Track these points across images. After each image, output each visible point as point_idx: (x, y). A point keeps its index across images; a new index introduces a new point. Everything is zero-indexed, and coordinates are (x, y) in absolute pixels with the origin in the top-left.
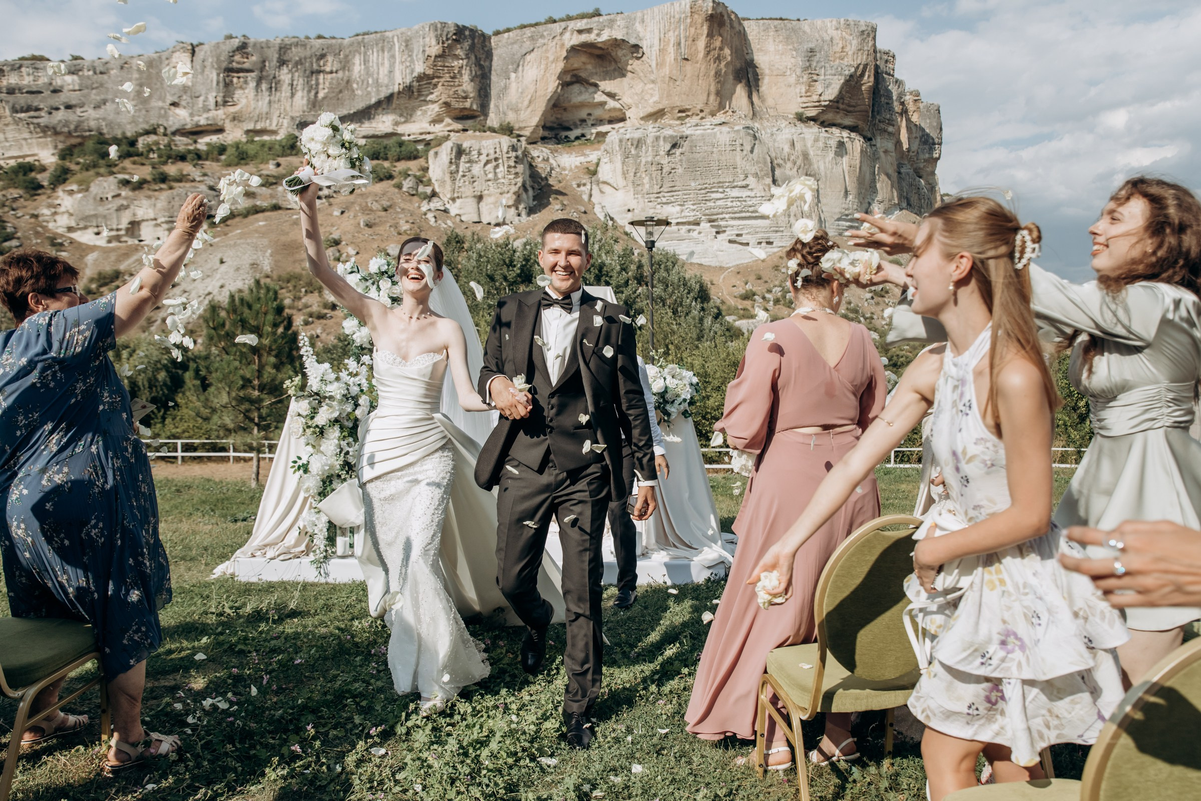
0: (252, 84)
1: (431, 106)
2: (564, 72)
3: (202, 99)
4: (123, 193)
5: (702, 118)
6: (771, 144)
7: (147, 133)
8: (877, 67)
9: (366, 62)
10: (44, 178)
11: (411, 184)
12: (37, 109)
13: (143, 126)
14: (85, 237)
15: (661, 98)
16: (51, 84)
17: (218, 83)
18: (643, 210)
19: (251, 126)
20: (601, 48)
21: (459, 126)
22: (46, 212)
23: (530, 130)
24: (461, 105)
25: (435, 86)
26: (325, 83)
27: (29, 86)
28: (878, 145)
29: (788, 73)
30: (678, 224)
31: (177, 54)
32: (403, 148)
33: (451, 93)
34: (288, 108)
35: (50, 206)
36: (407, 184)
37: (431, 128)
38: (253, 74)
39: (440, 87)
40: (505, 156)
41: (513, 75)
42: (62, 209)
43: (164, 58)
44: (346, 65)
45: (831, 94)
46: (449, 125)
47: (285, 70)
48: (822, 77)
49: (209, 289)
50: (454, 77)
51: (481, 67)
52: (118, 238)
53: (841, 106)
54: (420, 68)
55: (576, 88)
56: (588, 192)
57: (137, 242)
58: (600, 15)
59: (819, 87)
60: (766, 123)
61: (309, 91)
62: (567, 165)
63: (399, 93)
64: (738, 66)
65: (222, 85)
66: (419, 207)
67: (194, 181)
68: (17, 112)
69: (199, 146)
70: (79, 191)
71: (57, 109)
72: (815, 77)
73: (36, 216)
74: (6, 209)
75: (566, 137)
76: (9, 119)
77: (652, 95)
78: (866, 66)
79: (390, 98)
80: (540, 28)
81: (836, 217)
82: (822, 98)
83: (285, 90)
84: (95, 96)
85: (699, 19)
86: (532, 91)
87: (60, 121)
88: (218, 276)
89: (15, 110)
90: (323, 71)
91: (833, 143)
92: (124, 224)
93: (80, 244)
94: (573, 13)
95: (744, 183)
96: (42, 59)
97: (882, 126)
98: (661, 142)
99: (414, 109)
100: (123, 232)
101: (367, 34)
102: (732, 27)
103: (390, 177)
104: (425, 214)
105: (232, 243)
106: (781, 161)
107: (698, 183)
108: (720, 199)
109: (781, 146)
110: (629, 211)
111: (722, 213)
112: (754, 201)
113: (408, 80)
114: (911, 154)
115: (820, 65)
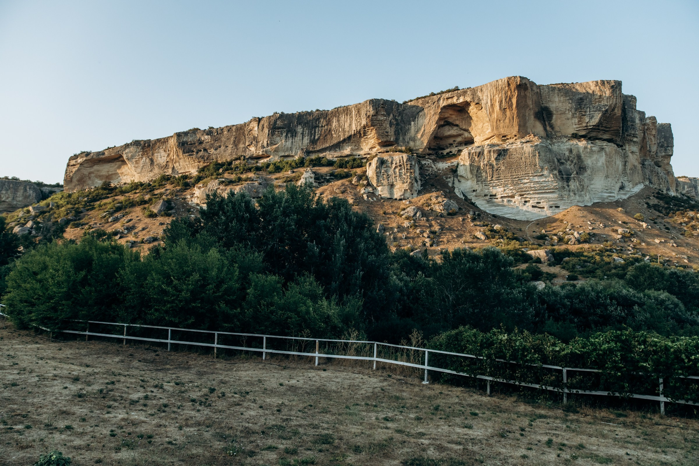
0: (284, 134)
1: (370, 141)
2: (440, 119)
3: (261, 142)
5: (516, 140)
6: (557, 152)
7: (236, 159)
8: (623, 105)
9: (339, 121)
10: (191, 182)
12: (193, 151)
13: (235, 156)
15: (493, 130)
16: (199, 140)
17: (269, 135)
18: (483, 191)
19: (283, 154)
20: (459, 106)
21: (384, 150)
22: (189, 197)
24: (385, 140)
26: (319, 132)
27: (191, 142)
28: (627, 149)
29: (567, 112)
30: (502, 197)
31: (252, 123)
32: (355, 162)
33: (380, 133)
34: (301, 145)
35: (191, 194)
36: (355, 180)
37: (370, 152)
38: (285, 130)
39: (374, 131)
40: (405, 164)
41: (412, 123)
42: (195, 195)
43: (247, 125)
44: (329, 123)
45: (594, 122)
46: (379, 149)
47: (300, 127)
48: (588, 113)
50: (382, 126)
51: (396, 120)
53: (601, 128)
54: (364, 122)
55: (447, 128)
56: (451, 182)
58: (458, 90)
59: (586, 119)
60: (554, 140)
61: (311, 136)
62: (441, 168)
63: (354, 135)
64: (537, 110)
66: (360, 191)
69: (258, 164)
70: (203, 187)
71: (201, 151)
72: (584, 113)
73: (185, 199)
75: (442, 153)
76: (181, 157)
77: (487, 129)
78: (615, 105)
79: (350, 138)
80: (427, 99)
81: (599, 191)
82: (588, 125)
83: (299, 136)
84: (217, 144)
85: (513, 87)
89: (184, 152)
90: (318, 127)
91: (595, 149)
94: (444, 90)
95: (541, 174)
96: (197, 129)
97: (629, 138)
98: (492, 154)
99: (361, 143)
102: (532, 90)
103: (347, 177)
104: (362, 195)
106: (564, 161)
107: (513, 174)
108: (527, 183)
109: (564, 152)
110: (474, 191)
111: (528, 191)
112: (547, 184)
113: (358, 129)
114: (652, 153)
115: (586, 106)
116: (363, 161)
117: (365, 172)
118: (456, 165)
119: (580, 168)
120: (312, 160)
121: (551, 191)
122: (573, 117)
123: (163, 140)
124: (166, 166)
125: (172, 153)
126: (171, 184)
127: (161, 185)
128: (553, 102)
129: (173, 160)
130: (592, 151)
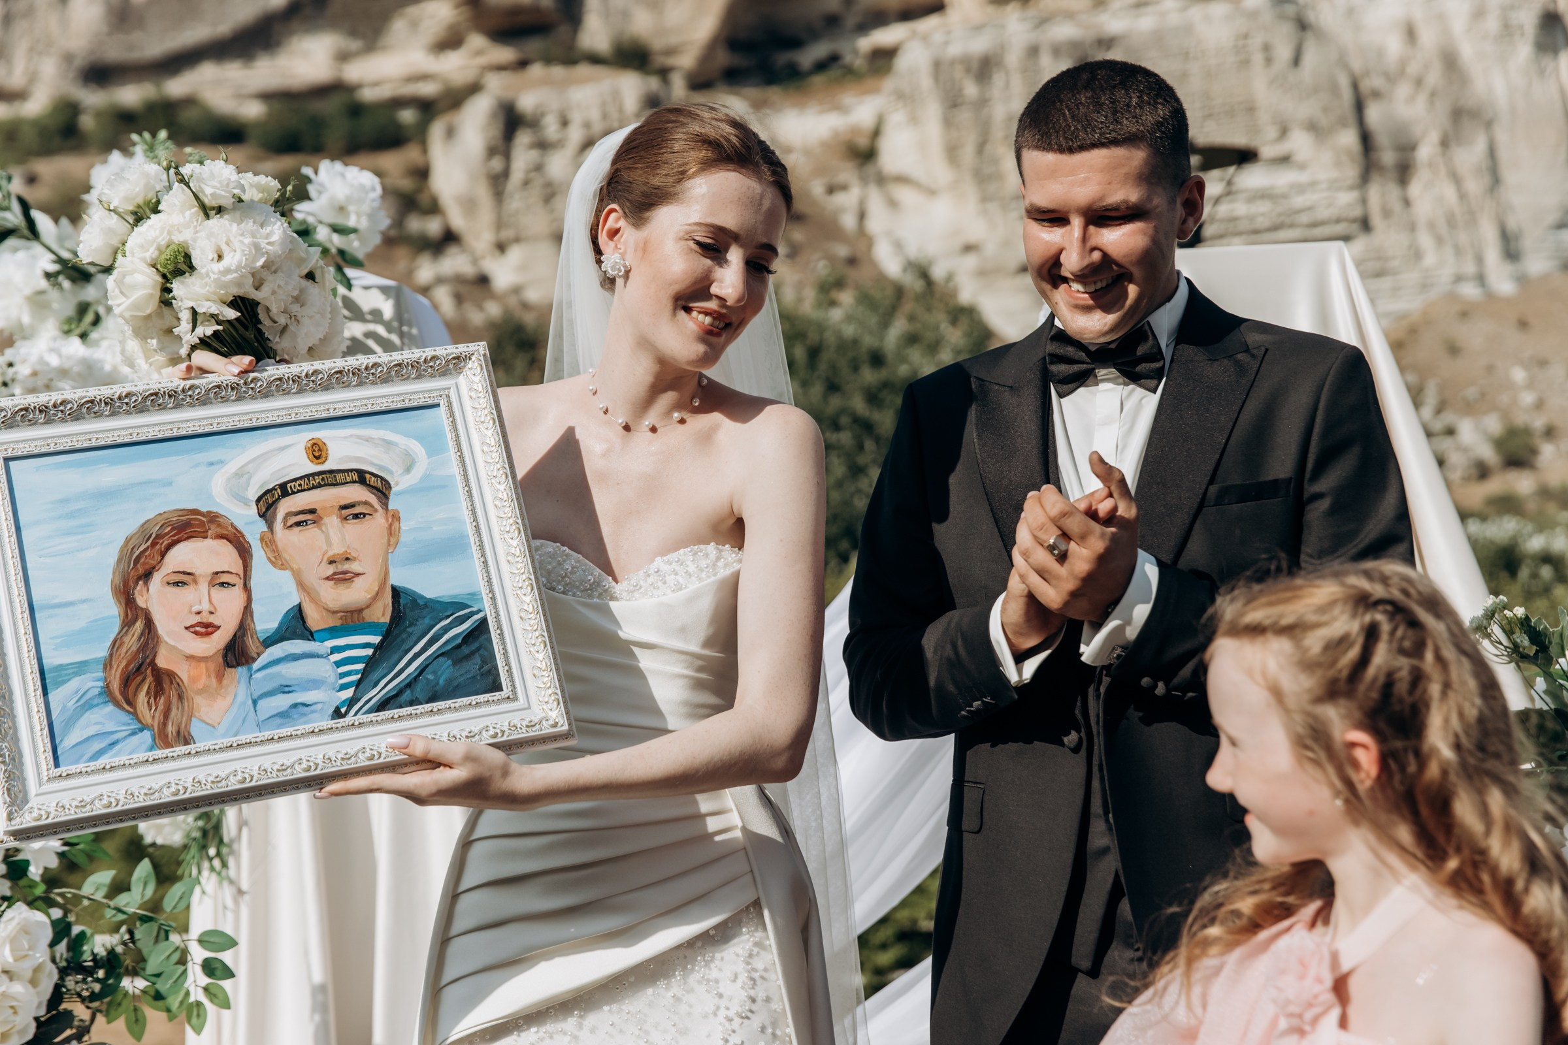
6: (1348, 39)
21: (507, 55)
23: (694, 52)
32: (364, 121)
34: (55, 29)
37: (432, 66)
46: (480, 52)
75: (791, 65)
81: (1552, 219)
91: (1527, 18)
99: (385, 16)
116: (407, 116)
117: (422, 173)
120: (128, 115)
121: (1330, 231)
130: (1508, 31)
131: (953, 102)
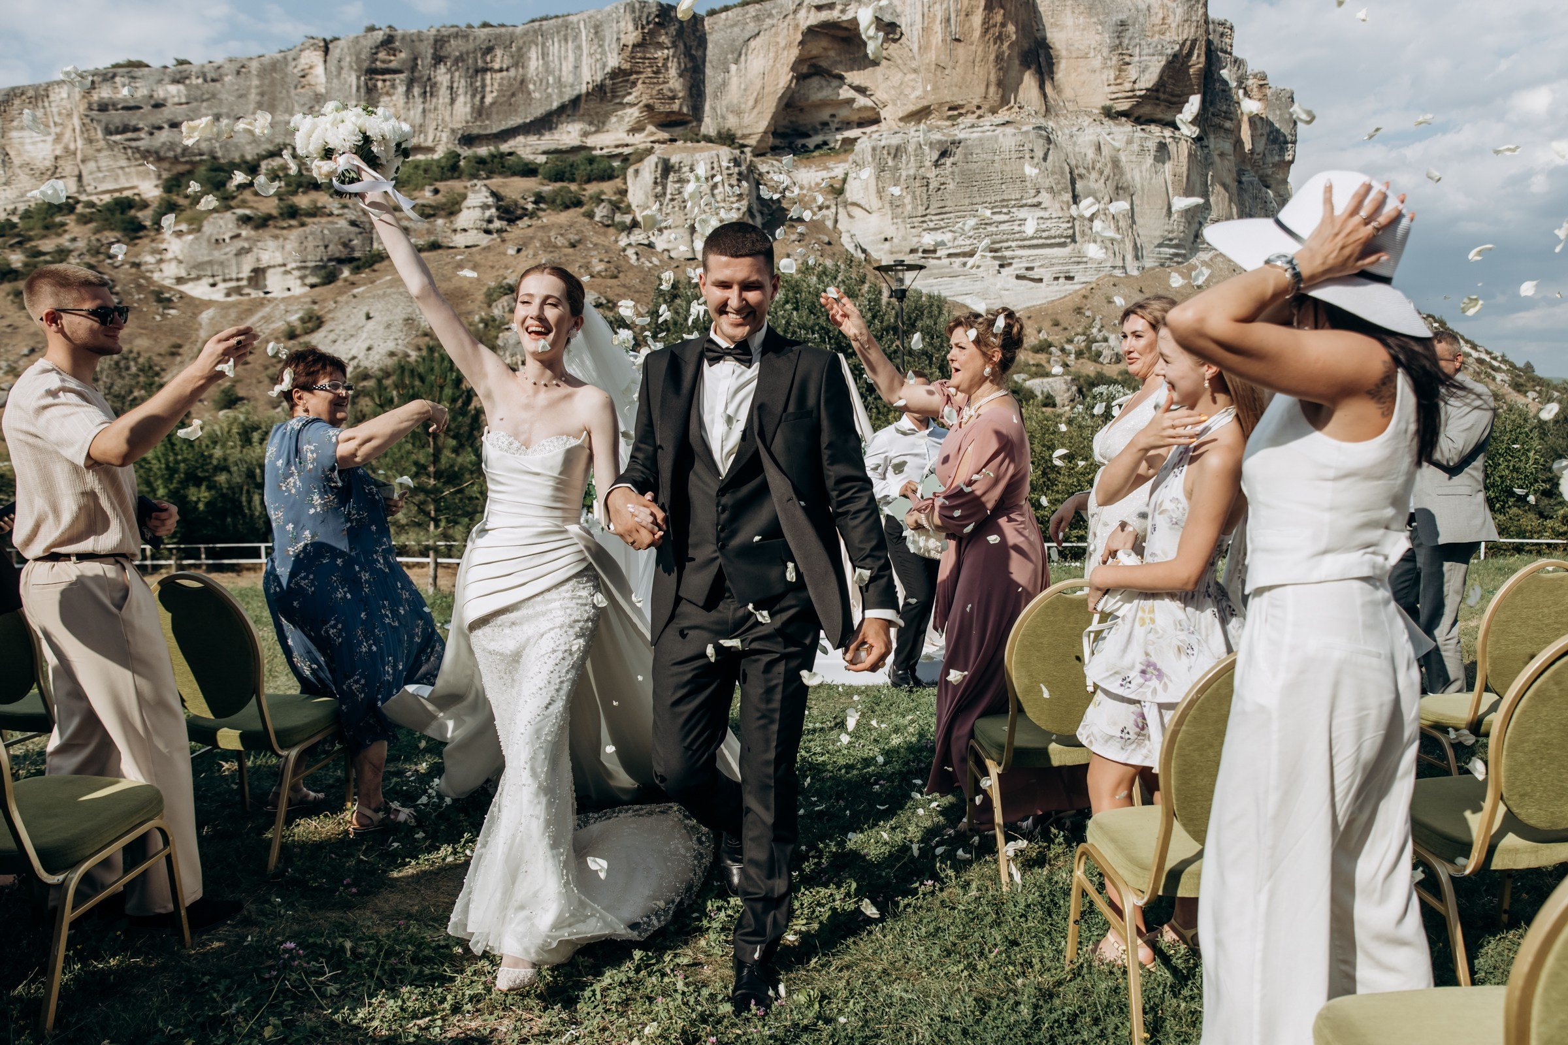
0: (401, 89)
1: (629, 111)
2: (799, 61)
4: (244, 233)
5: (980, 117)
6: (1070, 149)
7: (271, 155)
8: (1209, 43)
9: (544, 55)
10: (145, 217)
11: (605, 212)
12: (136, 129)
13: (265, 146)
14: (199, 290)
15: (925, 91)
16: (151, 97)
17: (358, 88)
18: (904, 239)
20: (846, 29)
21: (665, 135)
22: (150, 259)
23: (757, 137)
24: (667, 108)
25: (634, 84)
26: (493, 85)
27: (125, 100)
28: (1212, 146)
29: (1092, 54)
30: (949, 255)
31: (306, 53)
32: (595, 166)
33: (654, 92)
34: (447, 118)
35: (155, 252)
36: (600, 212)
37: (630, 139)
38: (402, 76)
39: (639, 85)
40: (725, 172)
41: (733, 67)
42: (169, 255)
43: (290, 58)
44: (519, 60)
45: (1149, 79)
46: (652, 134)
47: (442, 69)
48: (1136, 59)
49: (353, 352)
50: (657, 72)
51: (692, 58)
52: (238, 290)
53: (1162, 96)
54: (613, 61)
55: (815, 81)
56: (832, 217)
57: (262, 295)
59: (1132, 72)
60: (1063, 122)
61: (473, 96)
62: (805, 183)
63: (588, 94)
64: (1026, 46)
65: (363, 91)
66: (616, 241)
67: (331, 214)
68: (111, 134)
70: (190, 232)
71: (160, 128)
72: (1127, 59)
73: (138, 265)
74: (101, 257)
75: (804, 146)
76: (102, 143)
77: (914, 88)
78: (1194, 42)
79: (576, 101)
80: (768, 5)
81: (1157, 242)
82: (1137, 86)
83: (443, 94)
86: (758, 86)
87: (164, 144)
88: (364, 335)
89: (108, 132)
90: (491, 70)
91: (1152, 145)
92: (246, 272)
93: (192, 298)
95: (1035, 200)
96: (140, 65)
97: (1216, 120)
98: (927, 150)
99: (607, 115)
100: (244, 283)
101: (546, 19)
103: (578, 203)
104: (624, 250)
105: (380, 292)
106: (1083, 171)
107: (975, 201)
108: (1004, 222)
109: (1083, 151)
110: (886, 239)
111: (1007, 241)
112: (1048, 224)
113: (599, 78)
114: (1255, 156)
115: (1133, 42)
116: (616, 164)
117: (624, 193)
118: (841, 176)
119: (1117, 188)
120: (481, 161)
121: (1057, 240)
122: (1105, 66)
123: (31, 93)
124: (54, 172)
125: (68, 134)
126: (86, 223)
127: (51, 228)
128: (1062, 28)
129: (75, 154)
130: (1143, 150)
131: (881, 169)
